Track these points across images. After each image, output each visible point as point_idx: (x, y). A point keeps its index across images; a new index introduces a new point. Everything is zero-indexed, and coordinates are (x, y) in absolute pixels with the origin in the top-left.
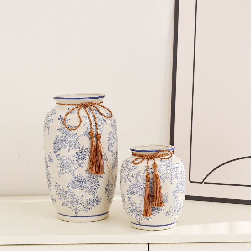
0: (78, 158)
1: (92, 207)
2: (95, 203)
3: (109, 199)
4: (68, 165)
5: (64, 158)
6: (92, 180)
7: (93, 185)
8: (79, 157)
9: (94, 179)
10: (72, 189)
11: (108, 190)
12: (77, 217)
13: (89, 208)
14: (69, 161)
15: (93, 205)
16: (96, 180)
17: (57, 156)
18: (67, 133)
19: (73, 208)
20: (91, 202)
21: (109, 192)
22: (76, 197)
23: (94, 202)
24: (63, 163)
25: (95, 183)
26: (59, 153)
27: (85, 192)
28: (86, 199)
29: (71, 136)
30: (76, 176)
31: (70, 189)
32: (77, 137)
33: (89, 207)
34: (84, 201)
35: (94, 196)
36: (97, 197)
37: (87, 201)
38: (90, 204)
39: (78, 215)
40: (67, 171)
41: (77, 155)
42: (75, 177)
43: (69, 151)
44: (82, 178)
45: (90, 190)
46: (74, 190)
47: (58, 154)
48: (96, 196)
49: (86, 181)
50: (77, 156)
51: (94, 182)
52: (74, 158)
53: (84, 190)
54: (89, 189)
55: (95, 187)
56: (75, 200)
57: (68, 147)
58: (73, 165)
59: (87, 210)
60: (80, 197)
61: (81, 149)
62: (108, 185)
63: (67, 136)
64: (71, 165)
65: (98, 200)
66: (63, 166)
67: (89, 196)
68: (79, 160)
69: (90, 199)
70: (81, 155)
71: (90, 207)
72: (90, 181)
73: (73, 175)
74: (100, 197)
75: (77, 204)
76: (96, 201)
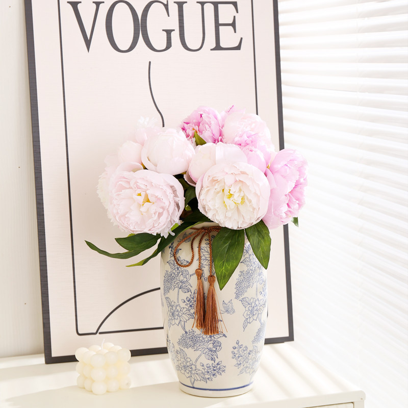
0: (189, 305)
1: (212, 377)
2: (215, 372)
3: (240, 369)
4: (177, 314)
5: (173, 303)
6: (209, 339)
7: (211, 346)
8: (191, 304)
9: (213, 338)
10: (183, 348)
11: (237, 356)
12: (194, 388)
13: (208, 379)
14: (178, 308)
15: (214, 375)
16: (215, 339)
17: (167, 298)
18: (176, 269)
19: (188, 375)
20: (209, 370)
21: (240, 358)
22: (189, 360)
23: (214, 370)
24: (172, 311)
25: (213, 344)
26: (246, 295)
27: (200, 355)
28: (201, 364)
29: (181, 273)
30: (187, 331)
31: (181, 347)
32: (187, 276)
33: (207, 376)
34: (199, 367)
35: (213, 362)
36: (218, 364)
37: (203, 367)
38: (208, 372)
39: (195, 386)
40: (177, 322)
41: (188, 301)
42: (186, 332)
43: (178, 294)
44: (195, 334)
45: (207, 353)
46: (185, 350)
47: (243, 297)
48: (216, 362)
49: (201, 339)
50: (188, 303)
51: (212, 342)
52: (183, 305)
53: (199, 353)
54: (205, 351)
55: (214, 349)
56: (188, 364)
57: (177, 289)
58: (183, 315)
59: (206, 380)
60: (194, 361)
61: (193, 293)
62: (236, 348)
63: (176, 273)
64: (180, 314)
65: (220, 368)
66: (173, 314)
67: (205, 360)
68: (190, 308)
69: (208, 366)
70: (192, 301)
71: (209, 377)
72: (206, 339)
73: (184, 329)
74: (223, 364)
75: (191, 370)
76: (217, 369)
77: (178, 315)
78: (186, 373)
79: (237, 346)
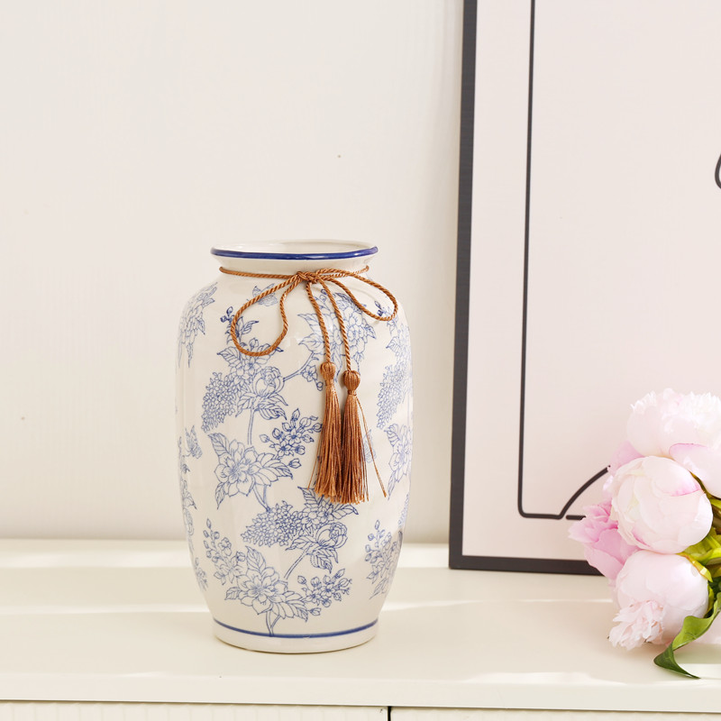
0: (278, 447)
1: (321, 606)
2: (329, 594)
3: (376, 583)
4: (246, 468)
5: (234, 446)
6: (323, 520)
7: (325, 536)
8: (284, 444)
9: (330, 518)
10: (256, 547)
11: (374, 555)
12: (271, 635)
13: (312, 611)
14: (250, 456)
15: (325, 601)
16: (336, 521)
17: (213, 437)
18: (247, 368)
19: (260, 607)
20: (316, 592)
21: (379, 559)
22: (269, 572)
23: (328, 591)
24: (230, 463)
25: (331, 531)
26: (220, 428)
27: (300, 559)
28: (300, 580)
29: (259, 376)
30: (272, 505)
31: (251, 545)
32: (276, 380)
33: (310, 606)
34: (294, 585)
35: (327, 571)
36: (337, 576)
37: (304, 586)
38: (314, 596)
39: (276, 632)
40: (245, 487)
41: (278, 438)
42: (268, 510)
43: (251, 424)
44: (291, 512)
45: (315, 553)
46: (264, 550)
47: (216, 430)
48: (334, 572)
49: (304, 521)
50: (277, 442)
51: (328, 527)
52: (265, 448)
53: (297, 553)
54: (311, 549)
55: (332, 543)
56: (267, 581)
57: (246, 414)
58: (263, 471)
59: (304, 614)
60: (282, 572)
61: (289, 418)
62: (373, 537)
63: (246, 377)
64: (255, 469)
65: (339, 585)
66: (233, 471)
67: (309, 570)
68: (281, 454)
69: (315, 581)
70: (288, 438)
71: (315, 606)
72: (316, 522)
73: (263, 501)
74: (347, 575)
75: (272, 594)
76: (334, 588)
77: (248, 472)
78: (256, 603)
79: (375, 532)
